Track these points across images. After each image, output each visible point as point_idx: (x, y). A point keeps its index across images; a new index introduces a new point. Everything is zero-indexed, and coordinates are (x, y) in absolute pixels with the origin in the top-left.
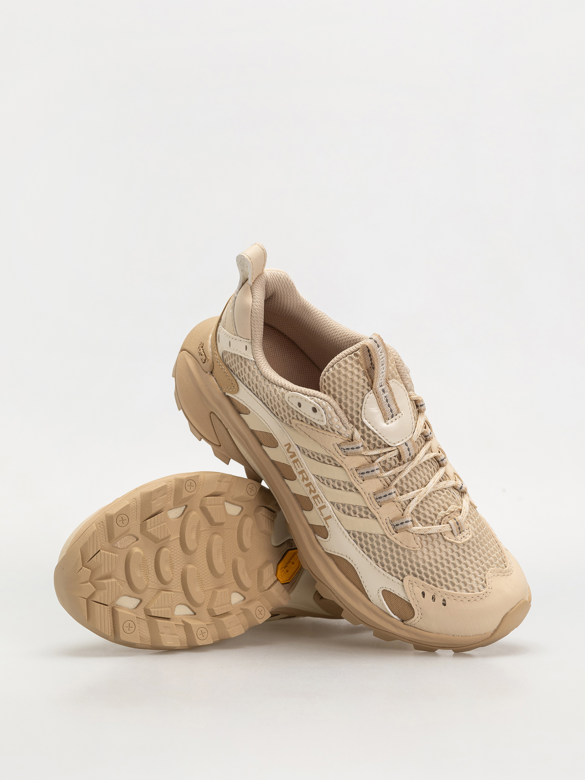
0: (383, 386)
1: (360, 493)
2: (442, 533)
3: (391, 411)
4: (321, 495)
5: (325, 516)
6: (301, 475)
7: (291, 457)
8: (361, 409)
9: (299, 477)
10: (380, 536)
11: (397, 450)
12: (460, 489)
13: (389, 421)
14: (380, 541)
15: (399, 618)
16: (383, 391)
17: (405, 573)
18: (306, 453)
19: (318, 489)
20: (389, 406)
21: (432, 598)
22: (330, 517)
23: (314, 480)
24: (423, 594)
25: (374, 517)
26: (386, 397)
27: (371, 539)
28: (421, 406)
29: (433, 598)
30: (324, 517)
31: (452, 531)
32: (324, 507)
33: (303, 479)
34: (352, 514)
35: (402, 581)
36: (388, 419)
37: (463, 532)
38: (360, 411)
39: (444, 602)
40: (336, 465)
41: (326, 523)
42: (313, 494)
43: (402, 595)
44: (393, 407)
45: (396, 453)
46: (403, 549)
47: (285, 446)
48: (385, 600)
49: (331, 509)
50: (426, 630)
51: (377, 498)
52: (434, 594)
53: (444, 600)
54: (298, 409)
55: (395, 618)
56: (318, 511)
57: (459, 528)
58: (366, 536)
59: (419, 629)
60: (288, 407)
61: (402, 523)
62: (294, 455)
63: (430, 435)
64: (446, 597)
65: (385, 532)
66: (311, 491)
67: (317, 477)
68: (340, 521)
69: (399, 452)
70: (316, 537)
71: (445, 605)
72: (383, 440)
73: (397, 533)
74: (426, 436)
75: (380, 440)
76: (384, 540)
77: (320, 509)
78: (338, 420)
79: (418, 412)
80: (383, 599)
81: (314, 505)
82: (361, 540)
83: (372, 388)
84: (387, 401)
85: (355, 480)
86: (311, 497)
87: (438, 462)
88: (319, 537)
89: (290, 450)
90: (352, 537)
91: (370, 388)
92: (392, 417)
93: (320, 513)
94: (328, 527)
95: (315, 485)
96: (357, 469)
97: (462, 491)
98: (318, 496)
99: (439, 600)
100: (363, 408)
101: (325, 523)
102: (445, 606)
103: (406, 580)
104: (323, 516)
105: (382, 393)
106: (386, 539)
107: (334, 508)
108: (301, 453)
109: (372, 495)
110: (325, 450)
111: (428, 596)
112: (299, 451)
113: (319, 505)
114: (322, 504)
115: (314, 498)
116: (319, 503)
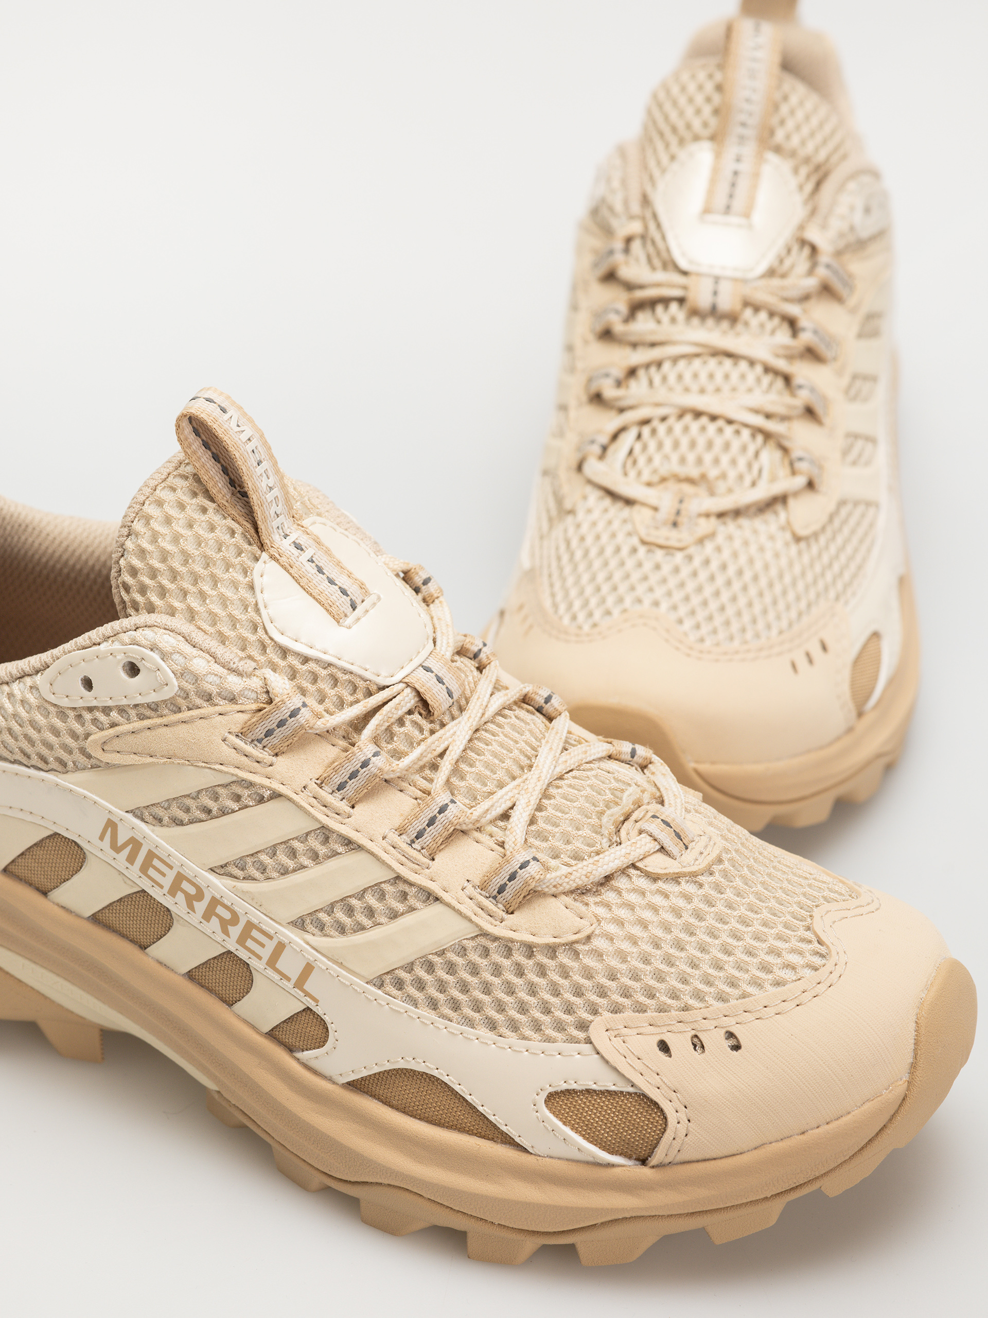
0: (291, 535)
1: (360, 848)
2: (637, 864)
3: (344, 592)
4: (256, 916)
5: (294, 976)
6: (180, 896)
7: (131, 859)
8: (257, 610)
9: (177, 905)
10: (469, 944)
11: (408, 690)
12: (633, 757)
13: (348, 621)
14: (474, 957)
15: (630, 1158)
16: (298, 547)
17: (586, 1016)
18: (166, 819)
19: (241, 907)
20: (331, 582)
21: (692, 1047)
22: (308, 969)
23: (219, 885)
24: (664, 1047)
25: (431, 897)
26: (311, 561)
27: (451, 968)
28: (426, 582)
29: (698, 1044)
30: (293, 980)
31: (662, 849)
32: (280, 947)
33: (190, 901)
34: (366, 922)
35: (589, 1041)
36: (346, 616)
37: (694, 843)
38: (257, 618)
39: (732, 1042)
40: (261, 800)
41: (307, 994)
42: (235, 931)
43: (609, 1083)
44: (343, 581)
45: (408, 700)
46: (552, 951)
47: (102, 838)
48: (564, 1123)
49: (302, 943)
50: (721, 1155)
51: (413, 842)
52: (693, 1033)
53: (730, 1035)
54: (89, 699)
55: (619, 1166)
56: (270, 972)
57: (678, 836)
58: (430, 967)
59: (698, 1161)
60: (62, 714)
61: (512, 877)
62: (135, 844)
63: (484, 649)
64: (730, 1024)
65: (477, 925)
66: (225, 925)
67: (221, 870)
68: (341, 965)
69: (418, 693)
70: (298, 1060)
71: (737, 1047)
72: (356, 675)
73: (512, 913)
74: (475, 656)
75: (347, 677)
76: (486, 952)
77: (272, 962)
78: (209, 662)
79: (424, 600)
80: (560, 1124)
81: (254, 963)
82: (421, 985)
83: (262, 547)
84: (320, 570)
85: (330, 814)
86: (232, 946)
87: (539, 710)
88: (306, 1053)
89: (121, 841)
90: (395, 992)
91: (255, 548)
92: (354, 607)
93: (276, 977)
94: (316, 1001)
95: (230, 898)
96: (322, 783)
97: (640, 761)
98: (250, 926)
99: (715, 1040)
100: (261, 606)
101: (304, 1000)
102: (740, 1051)
103: (597, 1032)
104: (289, 979)
105: (296, 552)
106: (492, 946)
107: (309, 937)
108: (152, 827)
109: (394, 837)
110: (207, 770)
111: (680, 1043)
112: (142, 825)
113: (266, 953)
114: (270, 946)
115: (241, 941)
116: (263, 945)
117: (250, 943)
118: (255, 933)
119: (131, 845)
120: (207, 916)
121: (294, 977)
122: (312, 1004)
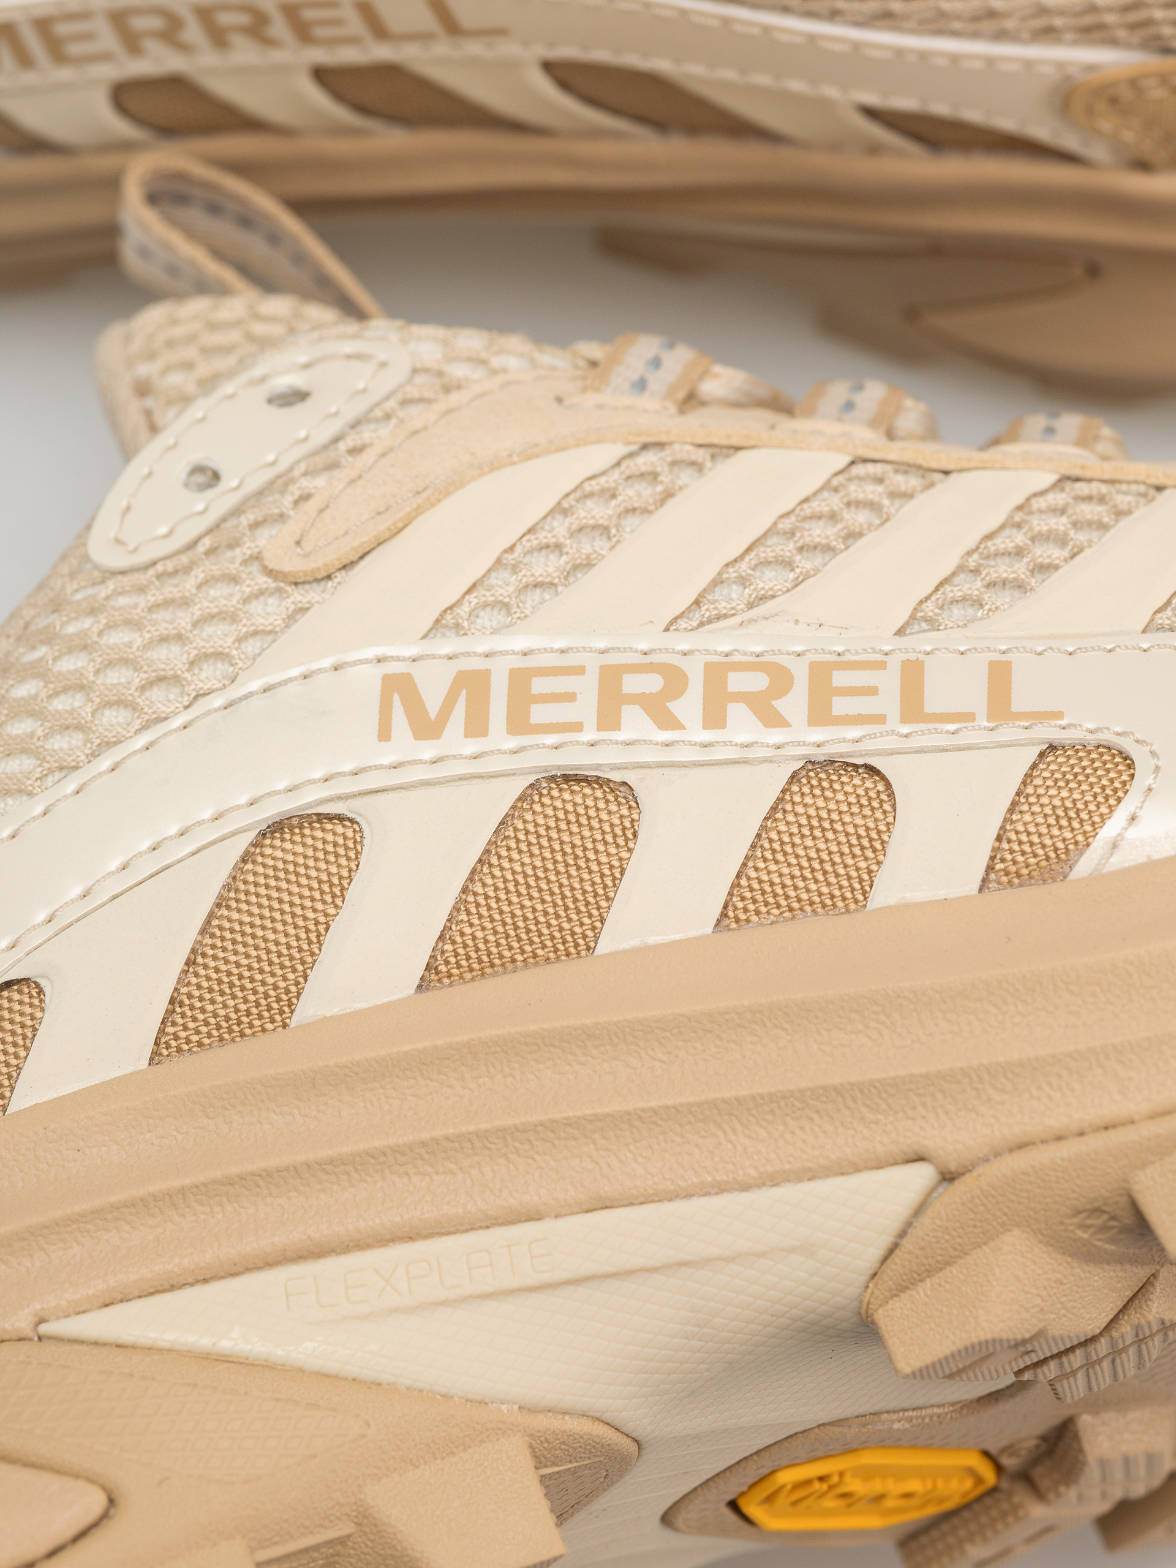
5: (978, 703)
22: (1001, 672)
30: (982, 714)
32: (913, 670)
42: (795, 703)
47: (385, 733)
66: (765, 707)
77: (913, 710)
93: (941, 734)
98: (821, 671)
101: (1029, 735)
113: (888, 702)
114: (889, 682)
115: (820, 715)
116: (872, 691)
117: (841, 706)
118: (841, 678)
119: (464, 692)
120: (714, 718)
121: (979, 706)
122: (1050, 733)
